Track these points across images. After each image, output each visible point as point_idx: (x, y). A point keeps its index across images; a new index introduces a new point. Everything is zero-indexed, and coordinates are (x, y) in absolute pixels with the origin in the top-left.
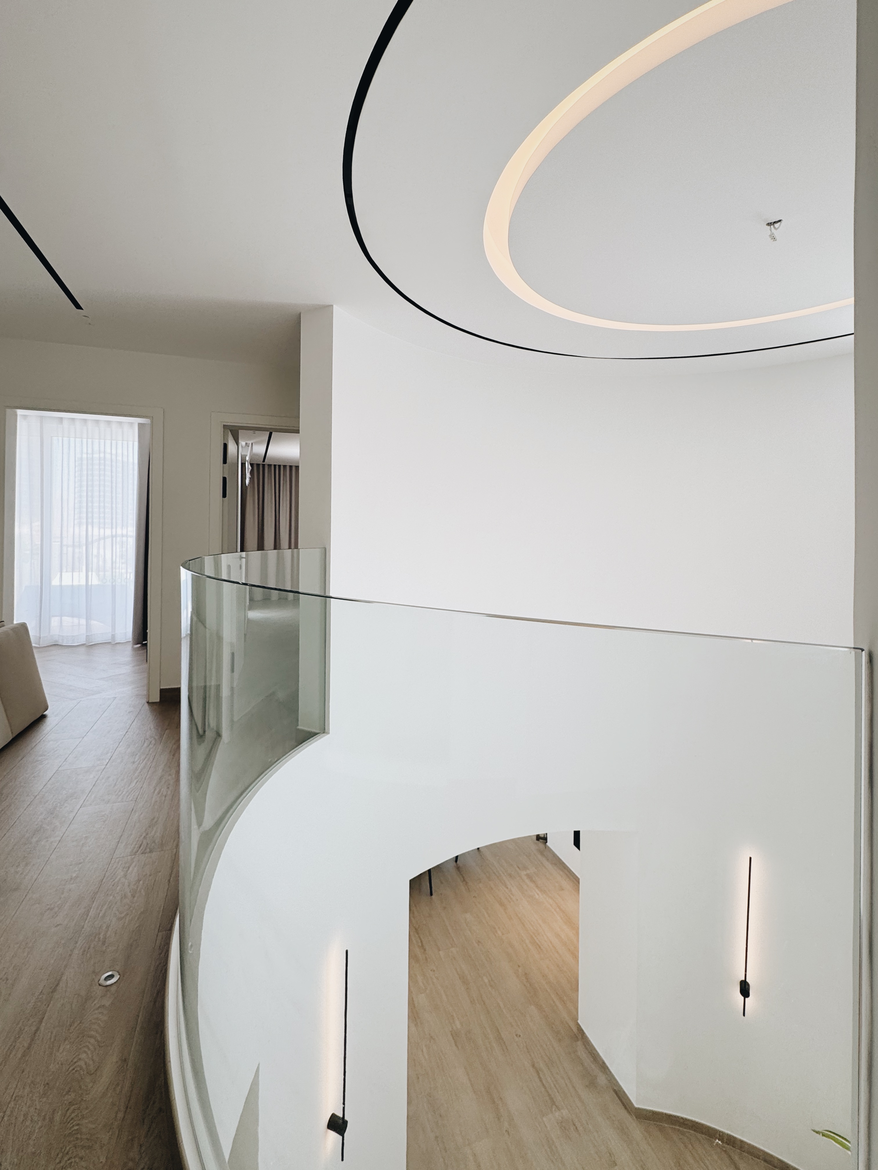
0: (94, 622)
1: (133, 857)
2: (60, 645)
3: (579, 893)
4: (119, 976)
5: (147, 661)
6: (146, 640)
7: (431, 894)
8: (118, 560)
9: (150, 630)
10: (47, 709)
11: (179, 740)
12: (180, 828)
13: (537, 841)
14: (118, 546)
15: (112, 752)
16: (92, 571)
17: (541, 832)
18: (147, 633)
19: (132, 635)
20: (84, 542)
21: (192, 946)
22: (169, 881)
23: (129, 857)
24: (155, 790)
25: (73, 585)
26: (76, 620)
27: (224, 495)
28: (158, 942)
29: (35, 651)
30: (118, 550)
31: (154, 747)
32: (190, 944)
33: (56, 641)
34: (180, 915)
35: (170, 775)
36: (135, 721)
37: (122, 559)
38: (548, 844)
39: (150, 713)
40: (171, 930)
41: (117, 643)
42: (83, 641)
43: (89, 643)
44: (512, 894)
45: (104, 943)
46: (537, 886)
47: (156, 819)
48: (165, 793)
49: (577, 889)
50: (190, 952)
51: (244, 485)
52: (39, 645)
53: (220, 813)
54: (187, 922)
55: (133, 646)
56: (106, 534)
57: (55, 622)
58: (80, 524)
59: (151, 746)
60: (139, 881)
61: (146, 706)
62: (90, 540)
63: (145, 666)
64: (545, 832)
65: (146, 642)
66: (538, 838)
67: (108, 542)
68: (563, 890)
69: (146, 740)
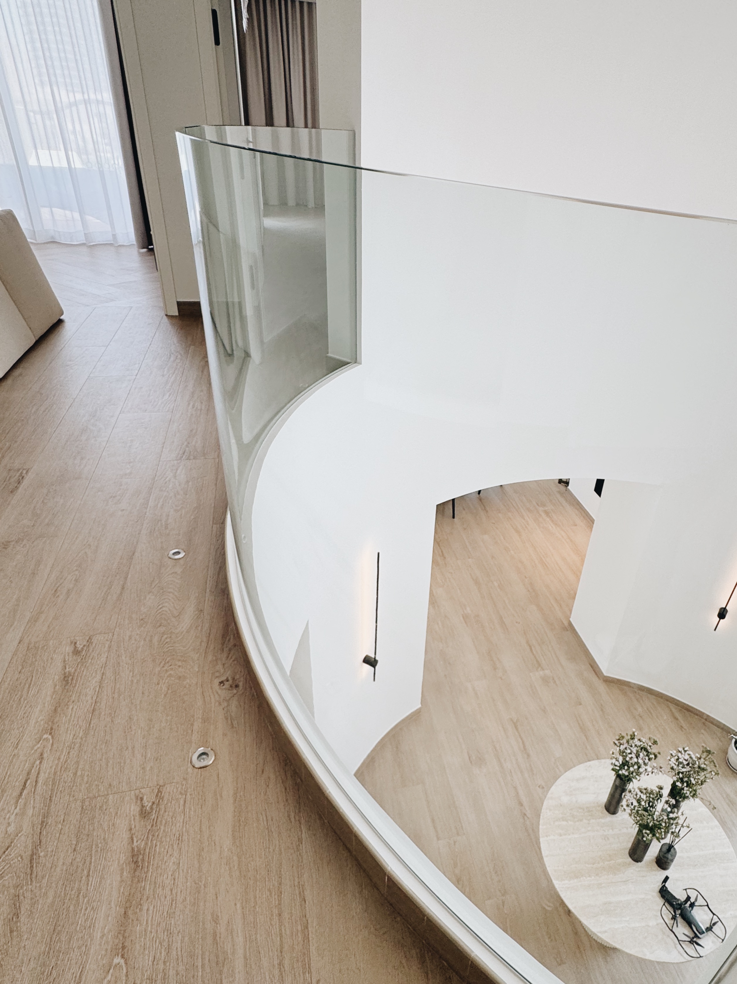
0: (89, 218)
1: (179, 461)
2: (59, 243)
3: (592, 530)
4: (184, 554)
5: (157, 269)
6: (152, 245)
7: (454, 517)
8: (99, 139)
9: (154, 232)
10: (62, 314)
11: (205, 356)
12: (220, 440)
13: (559, 484)
14: (96, 120)
15: (139, 363)
16: (72, 151)
17: (564, 477)
18: (151, 235)
19: (135, 237)
20: (53, 108)
21: (245, 537)
22: (216, 484)
23: (176, 462)
24: (189, 404)
25: (53, 167)
26: (68, 213)
27: (217, 42)
28: (214, 532)
29: (32, 247)
30: (97, 124)
31: (181, 362)
32: (243, 536)
33: (52, 237)
34: (230, 512)
35: (202, 391)
36: (157, 334)
37: (104, 139)
38: (569, 487)
39: (171, 326)
40: (223, 523)
41: (120, 246)
42: (82, 240)
43: (90, 243)
44: (528, 524)
45: (166, 528)
46: (553, 521)
47: (194, 431)
48: (199, 408)
49: (591, 528)
50: (244, 542)
51: (241, 33)
52: (36, 240)
53: (256, 431)
54: (238, 520)
55: (138, 250)
56: (77, 98)
57: (45, 212)
58: (42, 83)
59: (178, 361)
60: (188, 482)
61: (165, 319)
62: (59, 105)
63: (156, 274)
64: (567, 478)
65: (152, 247)
66: (560, 481)
67: (82, 108)
68: (576, 525)
69: (172, 355)
